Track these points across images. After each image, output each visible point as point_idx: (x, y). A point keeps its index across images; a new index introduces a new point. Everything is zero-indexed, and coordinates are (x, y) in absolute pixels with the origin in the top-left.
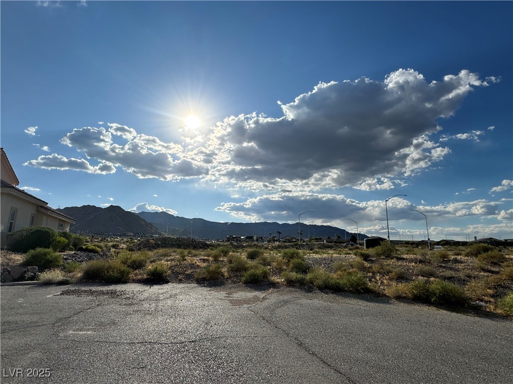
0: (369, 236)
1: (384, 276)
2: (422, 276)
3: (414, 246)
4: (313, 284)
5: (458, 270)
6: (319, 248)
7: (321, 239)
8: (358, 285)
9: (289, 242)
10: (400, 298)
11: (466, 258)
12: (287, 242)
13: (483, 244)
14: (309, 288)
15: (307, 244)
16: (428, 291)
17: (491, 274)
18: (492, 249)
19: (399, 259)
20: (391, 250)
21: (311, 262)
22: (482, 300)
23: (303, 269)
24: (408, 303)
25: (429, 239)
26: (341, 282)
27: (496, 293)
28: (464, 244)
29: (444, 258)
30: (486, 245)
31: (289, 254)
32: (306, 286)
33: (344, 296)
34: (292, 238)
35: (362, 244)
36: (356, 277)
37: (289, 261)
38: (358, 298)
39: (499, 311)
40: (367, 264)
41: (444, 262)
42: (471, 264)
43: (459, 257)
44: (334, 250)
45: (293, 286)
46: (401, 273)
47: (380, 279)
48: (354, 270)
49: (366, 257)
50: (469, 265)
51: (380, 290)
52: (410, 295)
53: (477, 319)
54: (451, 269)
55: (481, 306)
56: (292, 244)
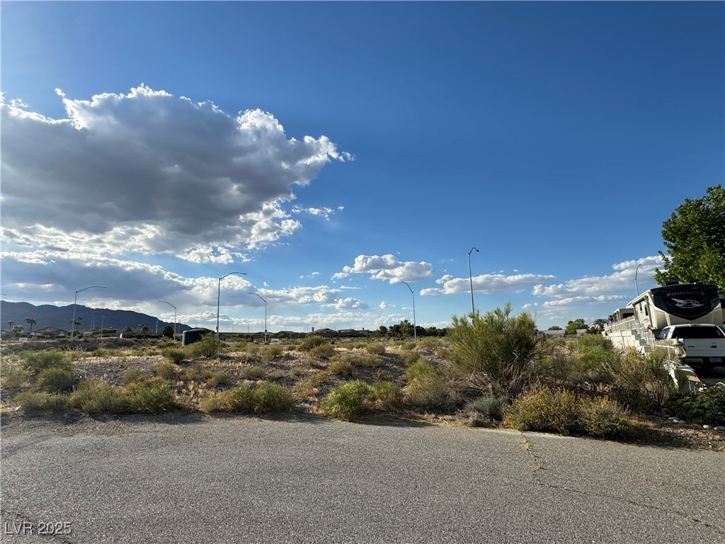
0: (193, 326)
1: (200, 383)
2: (248, 379)
3: (249, 339)
4: (81, 408)
5: (288, 368)
6: (108, 347)
7: (115, 332)
8: (159, 401)
9: (52, 338)
10: (217, 412)
11: (299, 353)
12: (47, 339)
13: (316, 336)
14: (72, 415)
15: (86, 341)
16: (251, 398)
17: (319, 370)
18: (324, 343)
19: (223, 358)
20: (214, 347)
21: (84, 371)
22: (306, 402)
23: (65, 384)
24: (226, 417)
25: (266, 331)
26: (133, 399)
27: (321, 390)
28: (302, 335)
29: (276, 354)
30: (319, 337)
31: (39, 360)
32: (65, 415)
33: (133, 421)
34: (59, 331)
35: (179, 339)
36: (158, 388)
37: (37, 372)
38: (156, 421)
39: (321, 412)
40: (178, 369)
41: (276, 359)
42: (302, 360)
43: (291, 353)
44: (134, 348)
45: (39, 417)
46: (223, 377)
47: (193, 388)
48: (157, 378)
49: (178, 359)
50: (300, 362)
51: (192, 404)
52: (230, 407)
53: (299, 424)
54: (282, 367)
55: (305, 408)
56: (55, 341)
